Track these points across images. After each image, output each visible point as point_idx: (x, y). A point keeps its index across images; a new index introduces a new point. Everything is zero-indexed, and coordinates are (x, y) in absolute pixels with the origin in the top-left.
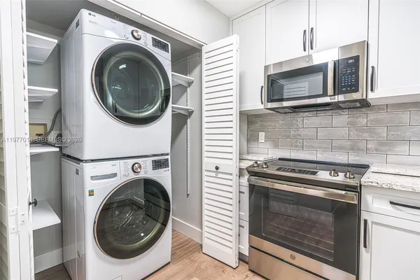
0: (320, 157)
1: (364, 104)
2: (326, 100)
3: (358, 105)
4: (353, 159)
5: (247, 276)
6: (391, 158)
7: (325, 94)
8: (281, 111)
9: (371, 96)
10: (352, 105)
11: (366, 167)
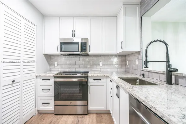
0: (77, 70)
1: (87, 55)
2: (79, 53)
3: (86, 55)
4: (85, 70)
5: (54, 117)
6: (93, 69)
7: (78, 51)
8: (65, 55)
9: (89, 53)
10: (85, 55)
11: (88, 72)
